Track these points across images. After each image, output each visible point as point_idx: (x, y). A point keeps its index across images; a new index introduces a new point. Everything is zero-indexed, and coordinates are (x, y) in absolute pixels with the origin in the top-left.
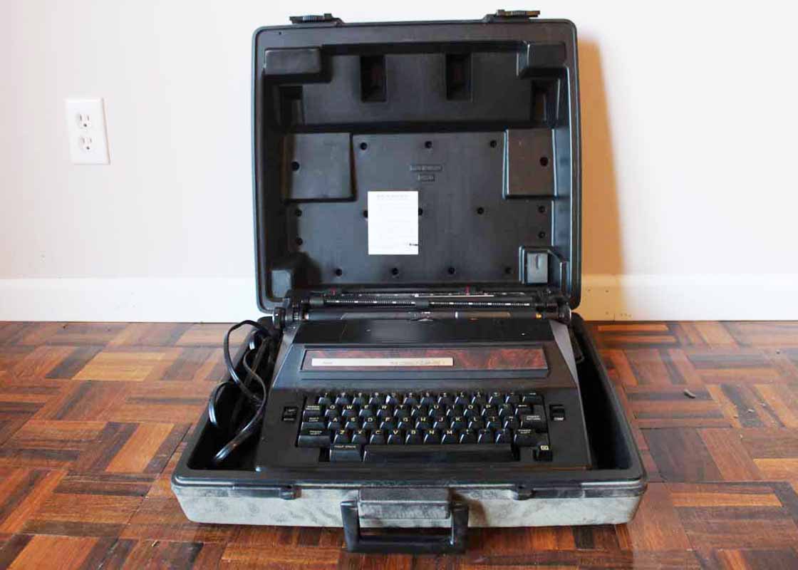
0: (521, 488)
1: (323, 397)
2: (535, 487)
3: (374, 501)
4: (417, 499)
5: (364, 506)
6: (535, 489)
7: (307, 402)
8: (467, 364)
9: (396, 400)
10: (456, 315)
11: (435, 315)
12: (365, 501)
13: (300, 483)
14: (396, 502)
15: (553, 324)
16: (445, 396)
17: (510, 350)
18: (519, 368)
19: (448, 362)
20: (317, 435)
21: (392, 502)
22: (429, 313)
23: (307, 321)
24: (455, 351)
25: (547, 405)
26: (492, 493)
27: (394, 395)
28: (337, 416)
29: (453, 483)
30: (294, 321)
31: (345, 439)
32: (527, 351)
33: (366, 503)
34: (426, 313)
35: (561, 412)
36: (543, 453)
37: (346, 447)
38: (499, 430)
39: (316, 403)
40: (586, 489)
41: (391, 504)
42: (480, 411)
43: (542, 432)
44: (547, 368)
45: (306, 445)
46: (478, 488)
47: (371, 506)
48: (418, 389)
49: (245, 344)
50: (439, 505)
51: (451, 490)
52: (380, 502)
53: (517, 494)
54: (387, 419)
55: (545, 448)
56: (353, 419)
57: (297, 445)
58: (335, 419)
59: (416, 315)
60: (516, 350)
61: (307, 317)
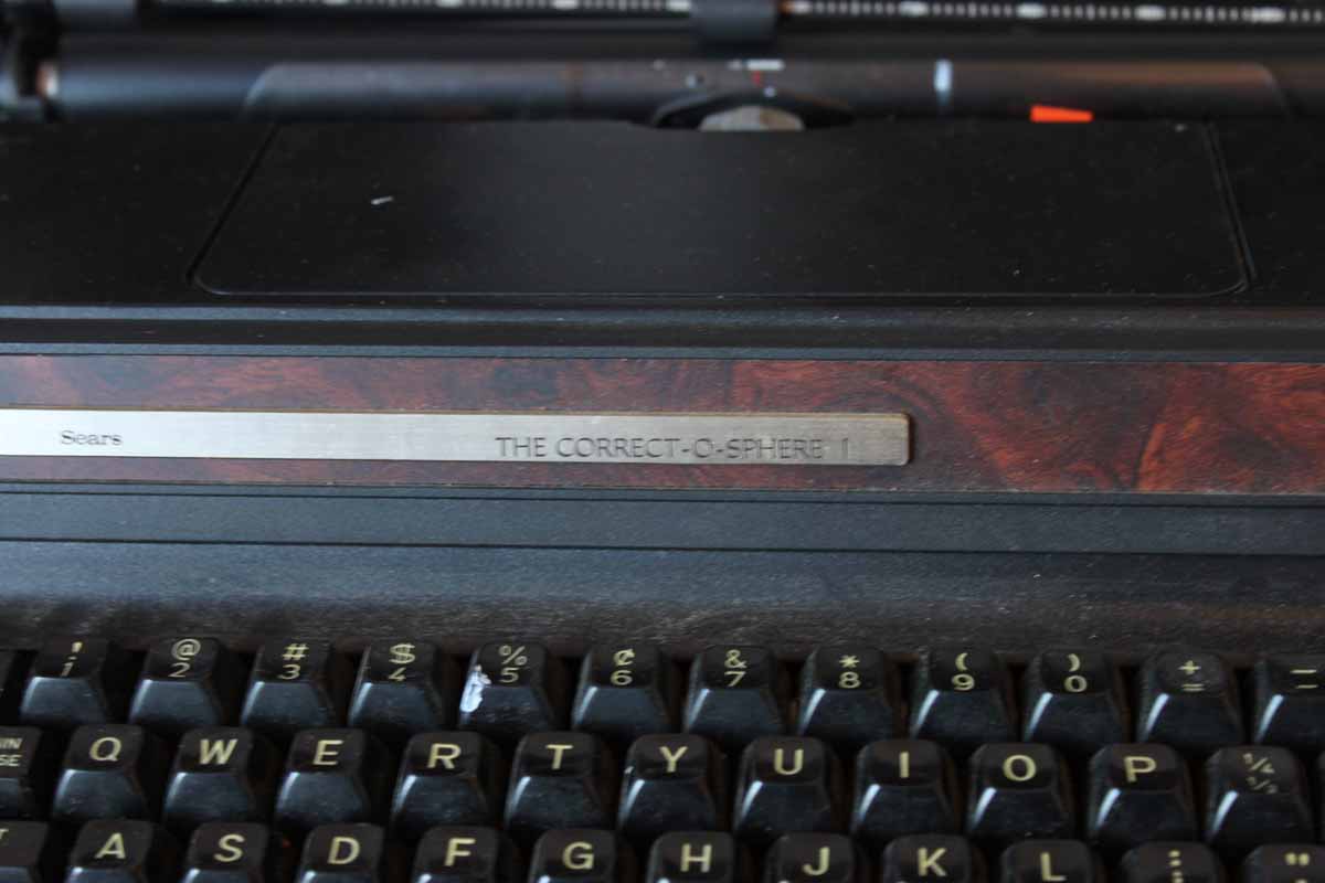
1: (54, 671)
8: (1004, 457)
9: (527, 704)
10: (943, 78)
11: (813, 79)
16: (849, 680)
22: (774, 65)
23: (52, 110)
24: (924, 370)
27: (513, 663)
28: (126, 815)
34: (756, 65)
39: (7, 714)
42: (1083, 799)
48: (679, 615)
54: (456, 848)
56: (230, 848)
58: (115, 845)
59: (689, 80)
61: (51, 86)
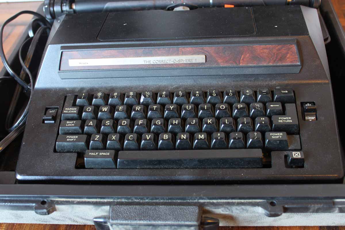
0: (272, 204)
1: (81, 98)
2: (287, 204)
3: (124, 222)
4: (166, 220)
5: (114, 226)
6: (286, 206)
7: (66, 104)
8: (220, 61)
9: (150, 100)
10: (212, 1)
11: (192, 1)
12: (115, 222)
13: (54, 197)
14: (145, 222)
15: (303, 9)
16: (197, 95)
17: (263, 46)
18: (271, 64)
19: (200, 59)
20: (73, 141)
21: (142, 222)
23: (75, 11)
24: (207, 48)
25: (298, 103)
26: (243, 209)
27: (148, 94)
28: (93, 119)
29: (203, 199)
30: (62, 11)
31: (100, 145)
32: (279, 47)
33: (116, 224)
35: (313, 111)
36: (294, 160)
37: (101, 154)
38: (250, 134)
39: (74, 105)
40: (340, 206)
41: (140, 225)
42: (232, 111)
43: (294, 134)
44: (299, 64)
45: (63, 151)
46: (228, 204)
47: (120, 226)
48: (172, 86)
49: (25, 32)
50: (189, 226)
51: (201, 206)
52: (129, 222)
53: (268, 213)
54: (140, 122)
55: (297, 155)
56: (108, 123)
57: (55, 151)
58: (91, 123)
60: (268, 46)
61: (74, 7)
